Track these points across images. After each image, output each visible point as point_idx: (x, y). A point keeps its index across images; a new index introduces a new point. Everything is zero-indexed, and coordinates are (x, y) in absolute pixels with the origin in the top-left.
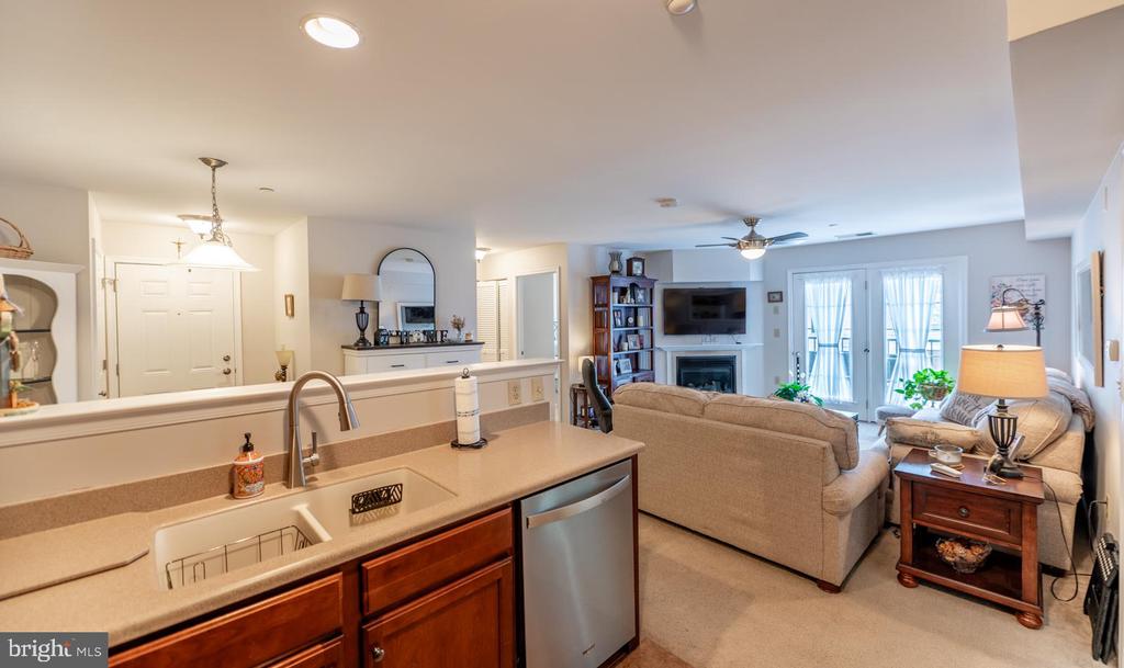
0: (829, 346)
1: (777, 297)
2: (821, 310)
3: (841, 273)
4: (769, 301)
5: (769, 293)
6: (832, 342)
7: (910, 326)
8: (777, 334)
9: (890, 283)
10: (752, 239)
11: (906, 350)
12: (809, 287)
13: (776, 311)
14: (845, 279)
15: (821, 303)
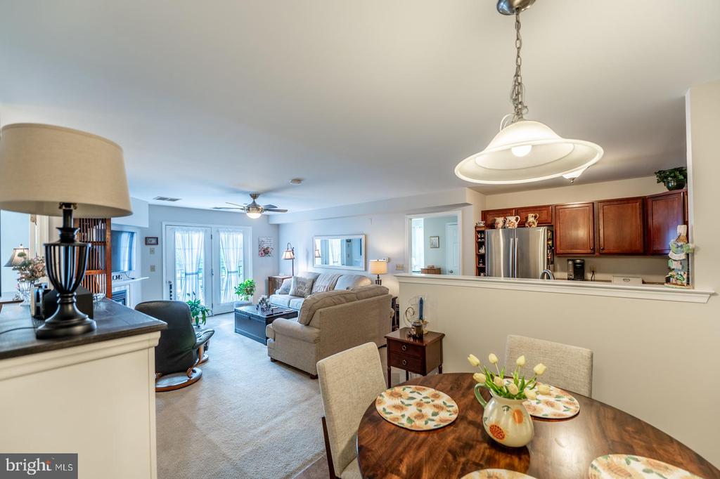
0: (193, 274)
1: (154, 241)
2: (187, 251)
3: (200, 228)
4: (146, 244)
5: (146, 239)
6: (194, 272)
7: (232, 260)
8: (153, 269)
9: (223, 236)
10: (254, 207)
11: (231, 272)
12: (178, 235)
13: (152, 251)
14: (201, 233)
15: (187, 247)
